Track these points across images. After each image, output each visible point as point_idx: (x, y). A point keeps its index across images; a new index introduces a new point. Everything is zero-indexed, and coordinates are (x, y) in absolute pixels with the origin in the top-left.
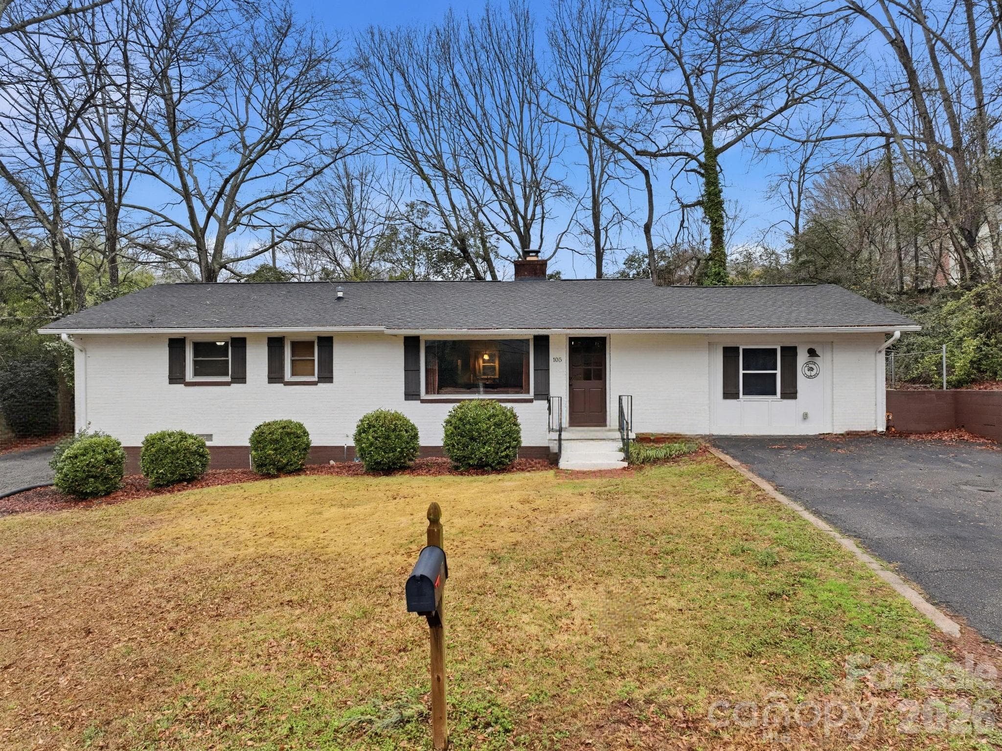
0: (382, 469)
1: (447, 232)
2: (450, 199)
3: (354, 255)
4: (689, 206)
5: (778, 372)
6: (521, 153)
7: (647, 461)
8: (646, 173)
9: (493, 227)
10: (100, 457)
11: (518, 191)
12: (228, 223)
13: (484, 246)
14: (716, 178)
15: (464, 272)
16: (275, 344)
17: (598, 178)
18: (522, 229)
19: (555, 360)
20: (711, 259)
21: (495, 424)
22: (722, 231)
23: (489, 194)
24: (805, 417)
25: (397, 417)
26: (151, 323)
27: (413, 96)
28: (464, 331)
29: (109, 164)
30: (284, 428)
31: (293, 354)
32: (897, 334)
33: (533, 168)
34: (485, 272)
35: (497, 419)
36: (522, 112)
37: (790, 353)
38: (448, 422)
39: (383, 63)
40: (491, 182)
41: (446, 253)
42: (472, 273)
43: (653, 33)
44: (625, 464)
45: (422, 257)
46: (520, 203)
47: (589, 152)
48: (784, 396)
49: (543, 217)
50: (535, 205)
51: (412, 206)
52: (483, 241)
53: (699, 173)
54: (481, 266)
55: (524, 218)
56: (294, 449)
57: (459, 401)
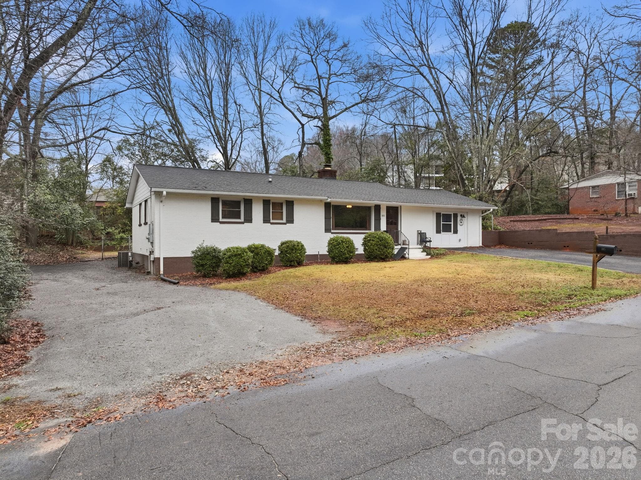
5: (452, 223)
7: (438, 255)
16: (266, 202)
19: (382, 216)
24: (460, 240)
31: (273, 209)
32: (491, 210)
37: (456, 216)
44: (430, 257)
48: (454, 233)
57: (367, 233)
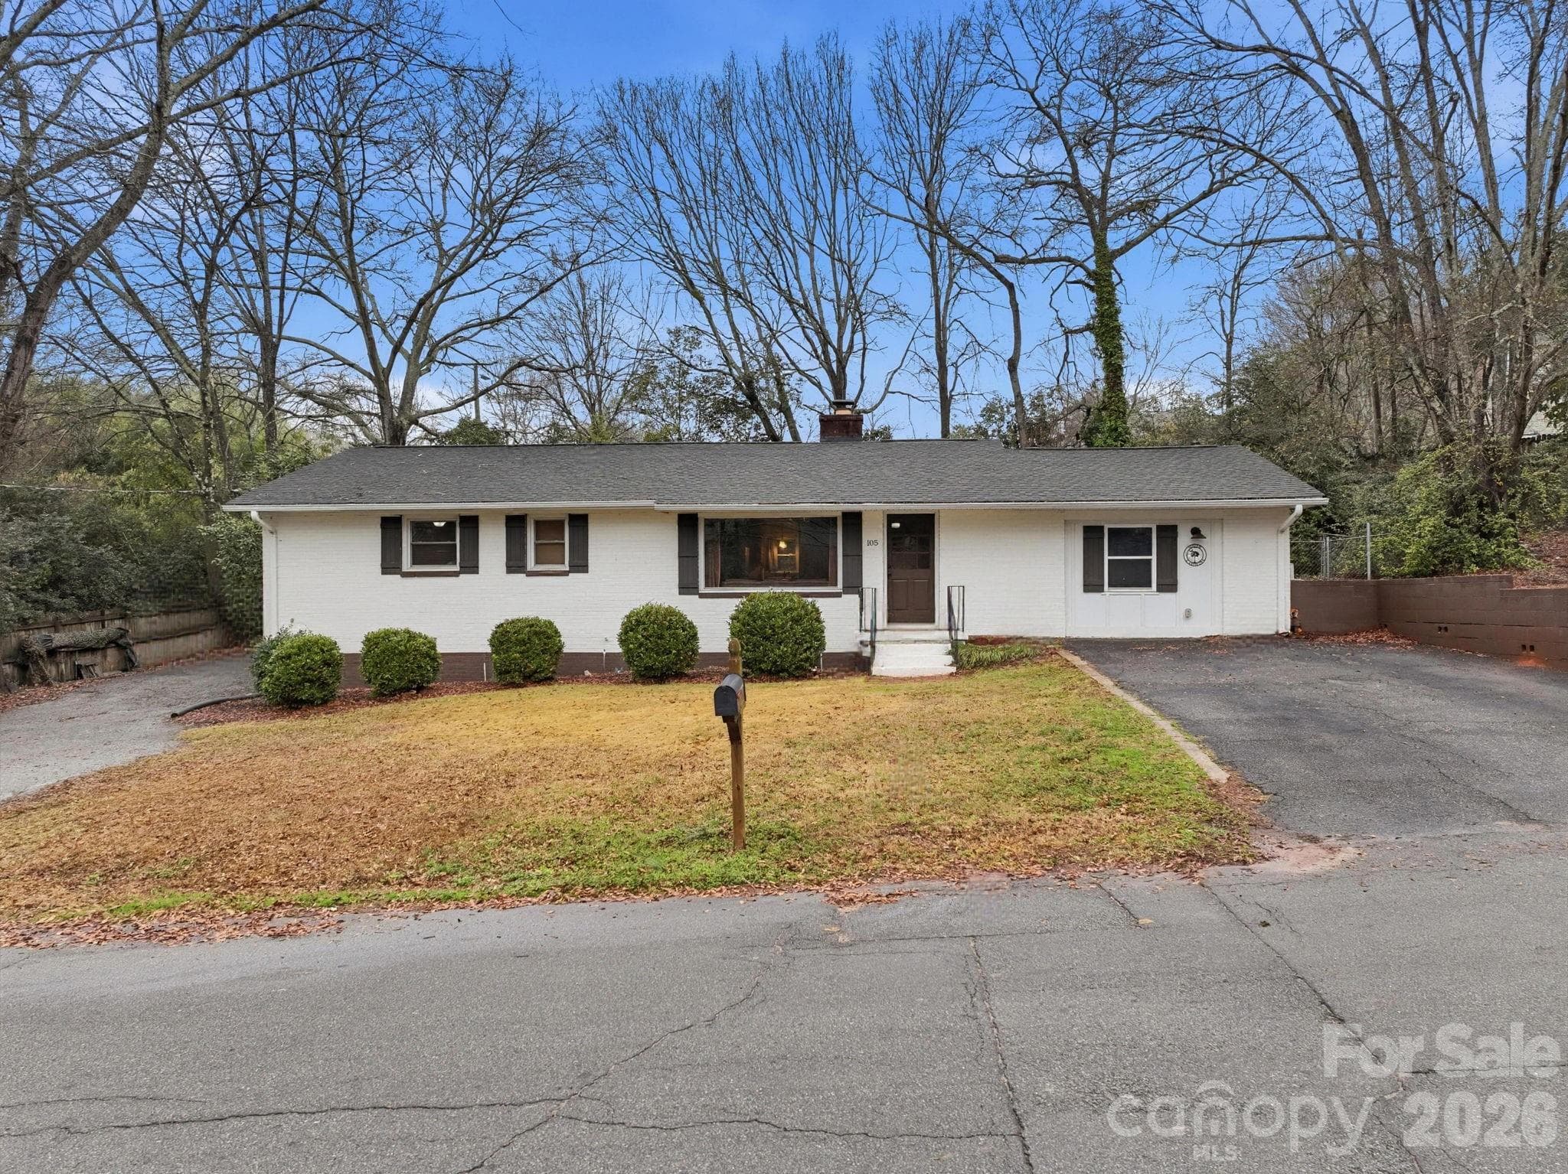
0: (654, 677)
1: (727, 370)
2: (732, 324)
3: (593, 403)
4: (1076, 332)
5: (1154, 558)
6: (833, 259)
7: (981, 665)
8: (1011, 287)
9: (793, 363)
10: (317, 658)
11: (829, 311)
12: (421, 360)
13: (781, 390)
14: (1112, 293)
15: (752, 427)
16: (515, 523)
17: (944, 290)
18: (834, 366)
19: (869, 543)
20: (1105, 409)
21: (793, 620)
22: (1121, 369)
23: (788, 314)
24: (1188, 614)
25: (670, 612)
26: (360, 497)
27: (679, 178)
28: (754, 506)
29: (265, 282)
30: (532, 626)
31: (537, 537)
32: (1299, 509)
33: (850, 281)
34: (782, 428)
35: (795, 614)
36: (834, 200)
37: (1169, 534)
38: (733, 618)
39: (636, 131)
40: (790, 300)
41: (726, 400)
42: (763, 431)
43: (1020, 88)
44: (953, 669)
45: (691, 407)
46: (832, 329)
47: (931, 255)
48: (1162, 588)
49: (865, 349)
50: (853, 332)
51: (677, 333)
52: (780, 385)
53: (1087, 285)
54: (776, 419)
55: (838, 351)
56: (544, 652)
57: (747, 594)
